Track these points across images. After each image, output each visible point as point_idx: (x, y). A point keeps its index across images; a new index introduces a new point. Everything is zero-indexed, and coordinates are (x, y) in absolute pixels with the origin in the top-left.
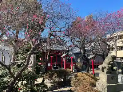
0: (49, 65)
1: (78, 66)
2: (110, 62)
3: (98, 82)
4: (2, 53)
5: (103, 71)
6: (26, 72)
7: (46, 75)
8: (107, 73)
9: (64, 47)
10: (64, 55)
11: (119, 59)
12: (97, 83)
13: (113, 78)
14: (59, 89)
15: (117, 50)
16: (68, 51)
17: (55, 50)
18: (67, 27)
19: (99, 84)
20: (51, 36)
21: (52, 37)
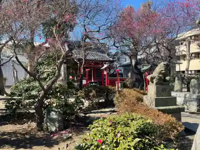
0: (84, 82)
1: (127, 83)
2: (162, 70)
3: (146, 96)
4: (13, 66)
5: (153, 82)
6: (57, 85)
7: (81, 93)
8: (157, 84)
9: (106, 55)
10: (105, 66)
11: (193, 72)
12: (144, 97)
13: (164, 90)
14: (99, 109)
15: (191, 59)
16: (112, 62)
17: (92, 60)
18: (109, 25)
19: (146, 98)
20: (86, 39)
21: (88, 40)
